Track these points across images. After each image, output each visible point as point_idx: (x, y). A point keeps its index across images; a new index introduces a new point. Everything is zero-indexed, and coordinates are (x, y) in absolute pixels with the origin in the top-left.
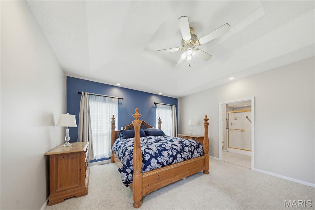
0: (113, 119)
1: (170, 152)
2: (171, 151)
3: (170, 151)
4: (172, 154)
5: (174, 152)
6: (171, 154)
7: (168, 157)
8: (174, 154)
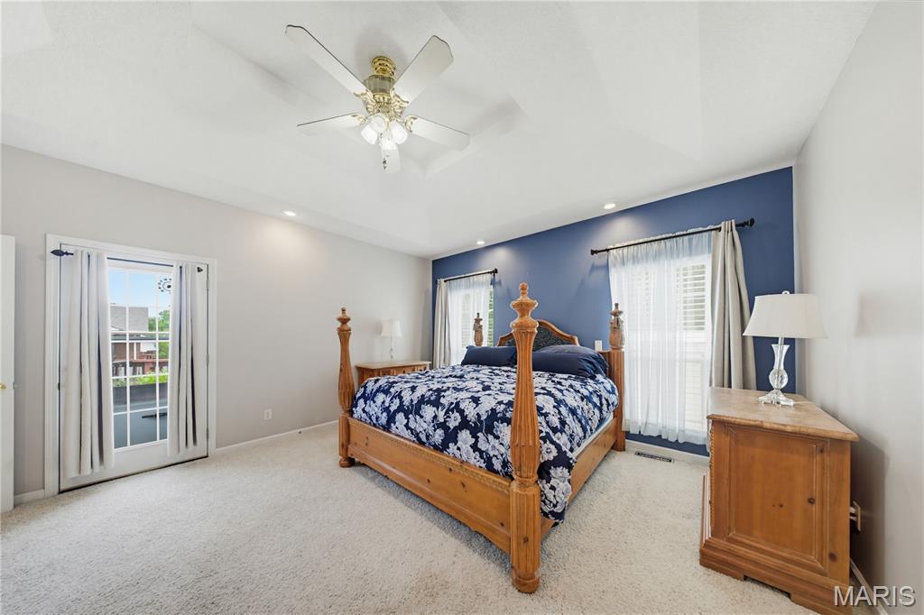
0: (478, 321)
1: (441, 414)
2: (447, 413)
3: (444, 410)
4: (445, 421)
5: (452, 418)
6: (442, 420)
7: (432, 424)
8: (452, 424)
